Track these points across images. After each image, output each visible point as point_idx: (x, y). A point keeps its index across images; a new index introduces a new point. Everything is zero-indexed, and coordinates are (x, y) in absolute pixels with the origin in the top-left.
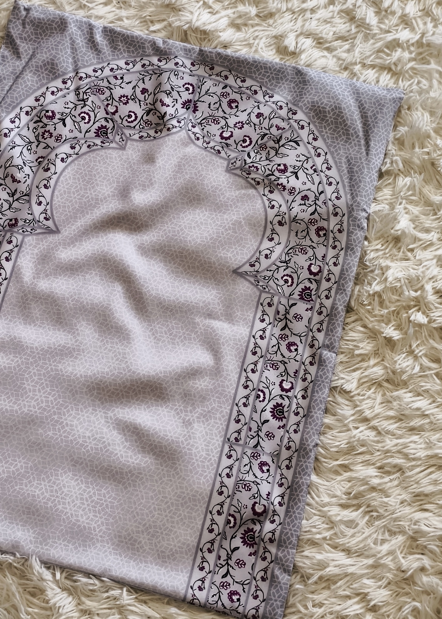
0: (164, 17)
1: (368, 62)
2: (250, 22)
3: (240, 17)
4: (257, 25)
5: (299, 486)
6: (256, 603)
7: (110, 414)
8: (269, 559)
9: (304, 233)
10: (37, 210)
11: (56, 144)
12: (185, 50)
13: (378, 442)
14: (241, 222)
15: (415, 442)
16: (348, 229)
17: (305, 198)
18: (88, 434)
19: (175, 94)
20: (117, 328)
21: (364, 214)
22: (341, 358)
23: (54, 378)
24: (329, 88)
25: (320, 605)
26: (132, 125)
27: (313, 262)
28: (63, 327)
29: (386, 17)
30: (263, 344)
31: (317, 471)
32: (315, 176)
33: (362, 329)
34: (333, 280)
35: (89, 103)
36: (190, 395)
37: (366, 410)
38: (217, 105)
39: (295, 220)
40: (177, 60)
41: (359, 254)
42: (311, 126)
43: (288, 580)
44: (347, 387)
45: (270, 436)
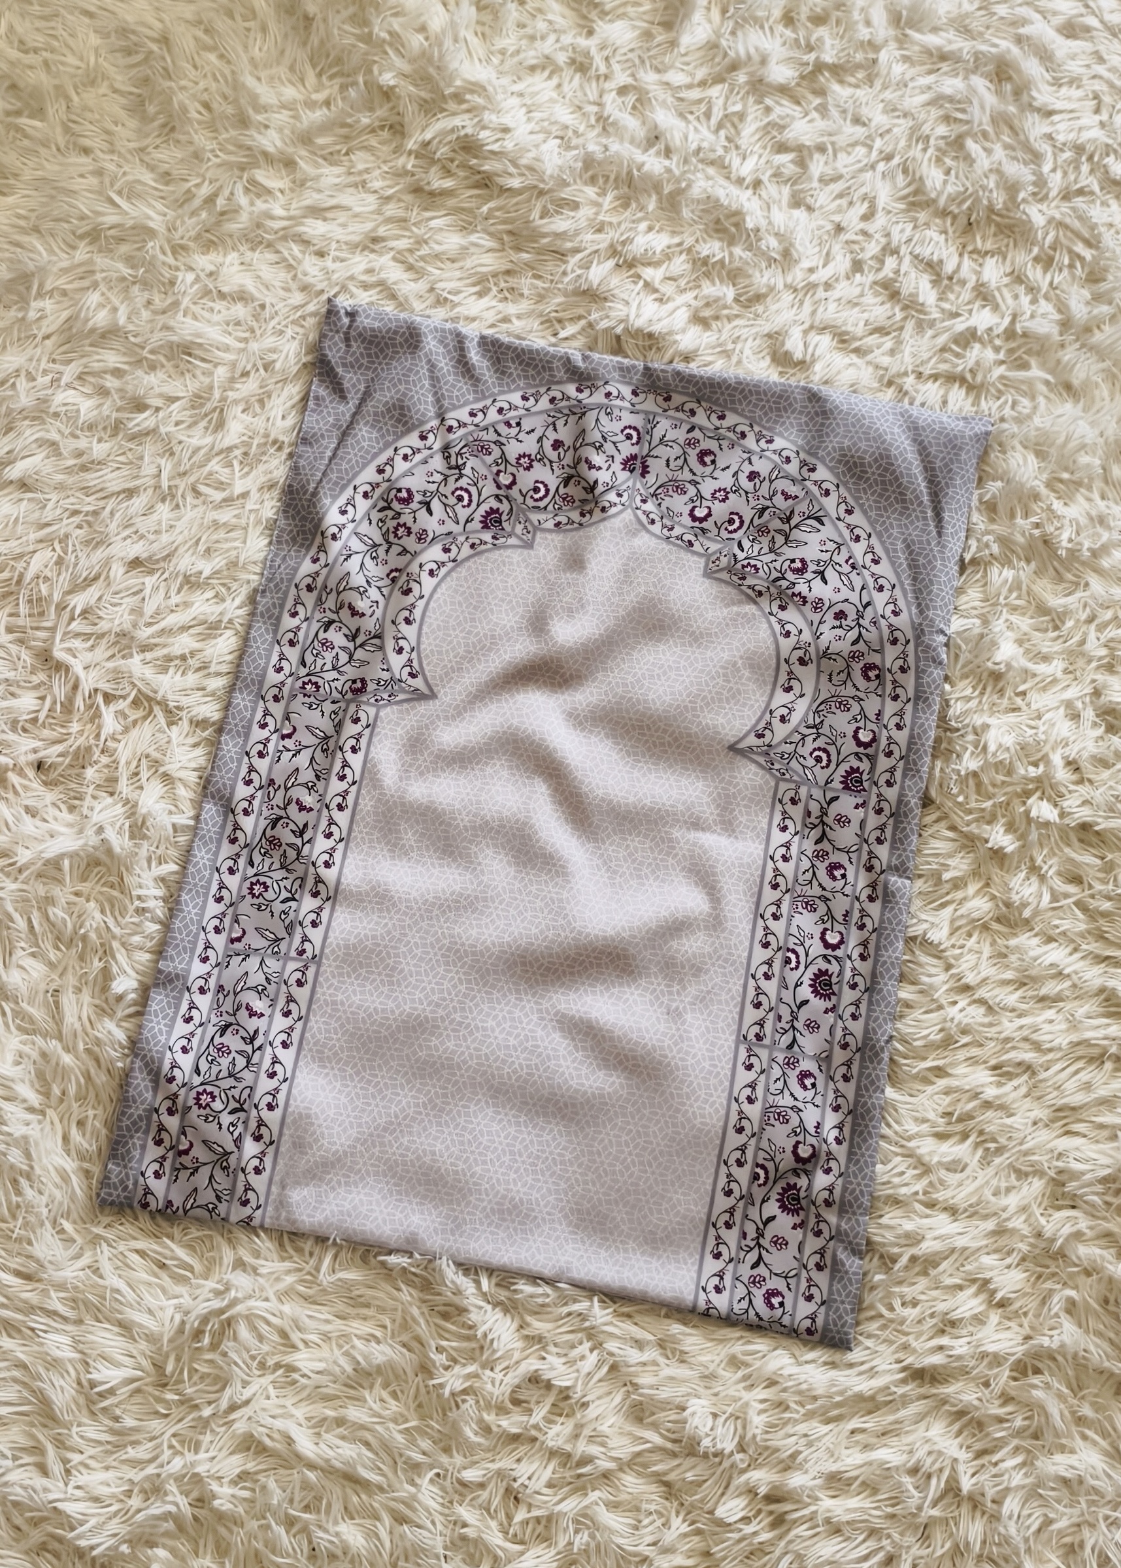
0: (581, 311)
1: (927, 370)
2: (725, 312)
3: (707, 305)
4: (737, 316)
5: (868, 1111)
6: (809, 1308)
7: (545, 1004)
8: (826, 1234)
9: (843, 676)
10: (397, 662)
11: (419, 547)
12: (621, 369)
13: (991, 1025)
14: (735, 663)
15: (1051, 1022)
16: (917, 667)
17: (840, 615)
18: (512, 1041)
19: (608, 447)
20: (544, 856)
21: (942, 639)
22: (919, 884)
23: (449, 949)
24: (866, 422)
25: (915, 1303)
26: (542, 504)
27: (861, 724)
28: (455, 860)
29: (949, 288)
30: (787, 869)
31: (894, 1080)
32: (853, 576)
33: (950, 834)
34: (897, 755)
35: (467, 471)
36: (674, 965)
37: (967, 973)
38: (680, 462)
39: (826, 654)
40: (609, 388)
41: (936, 708)
42: (842, 489)
43: (860, 1267)
44: (935, 936)
45: (812, 1026)
